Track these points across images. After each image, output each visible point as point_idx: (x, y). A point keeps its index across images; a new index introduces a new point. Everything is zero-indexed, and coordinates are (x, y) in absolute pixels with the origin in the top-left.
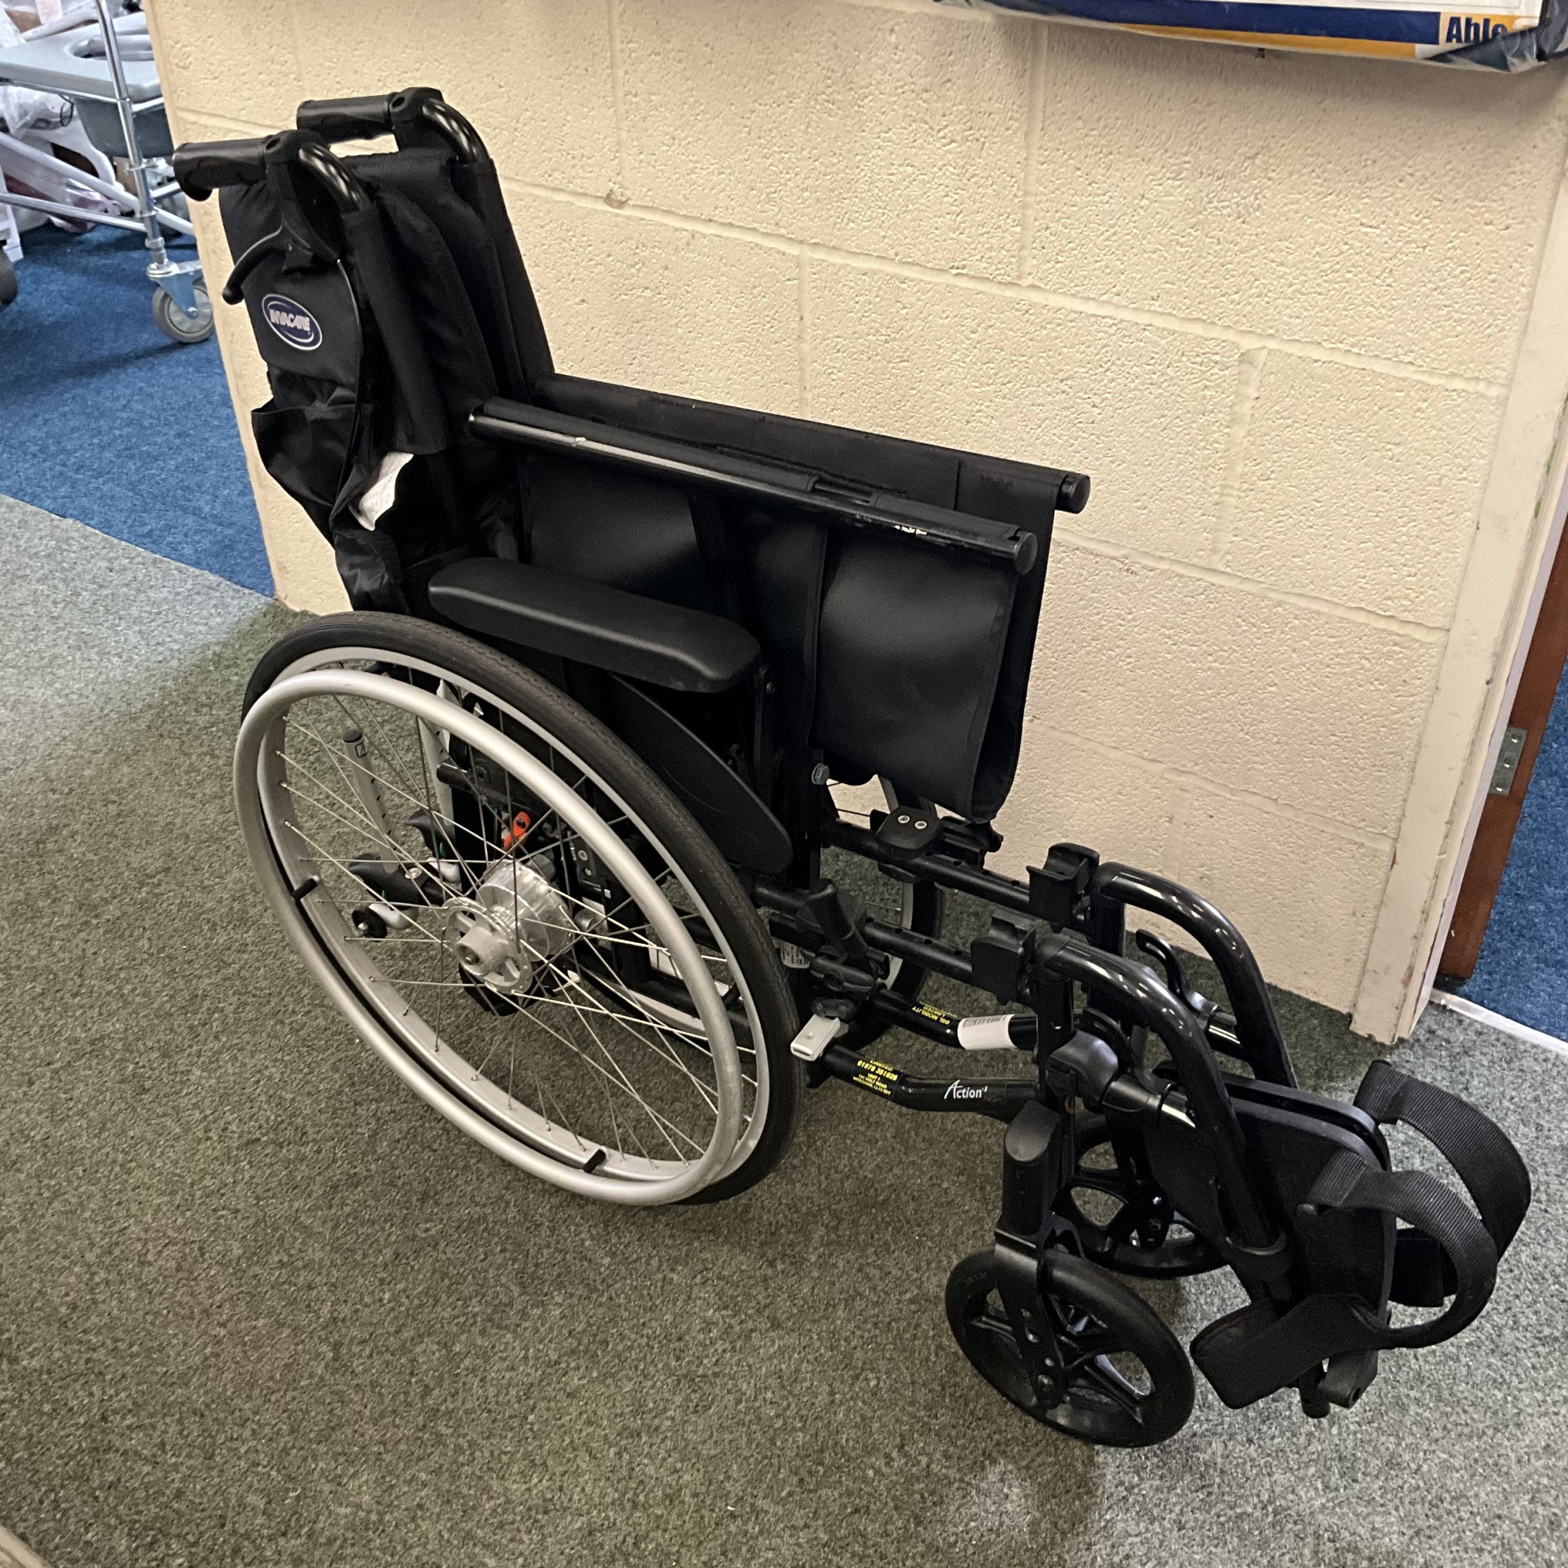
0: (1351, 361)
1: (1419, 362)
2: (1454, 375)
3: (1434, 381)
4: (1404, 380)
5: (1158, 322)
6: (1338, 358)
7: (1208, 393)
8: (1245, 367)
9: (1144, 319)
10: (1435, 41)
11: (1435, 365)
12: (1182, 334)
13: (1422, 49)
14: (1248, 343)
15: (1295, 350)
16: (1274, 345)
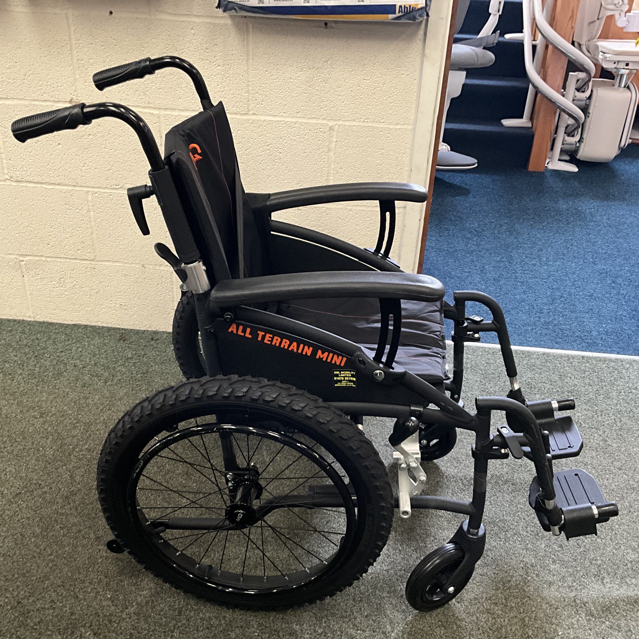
0: (365, 124)
1: (386, 121)
2: (397, 124)
3: (391, 127)
4: (382, 128)
5: (300, 120)
6: (361, 124)
7: (320, 142)
8: (331, 132)
9: (295, 120)
10: (395, 13)
11: (391, 121)
12: (309, 123)
13: (391, 16)
14: (331, 123)
15: (347, 123)
16: (340, 123)
